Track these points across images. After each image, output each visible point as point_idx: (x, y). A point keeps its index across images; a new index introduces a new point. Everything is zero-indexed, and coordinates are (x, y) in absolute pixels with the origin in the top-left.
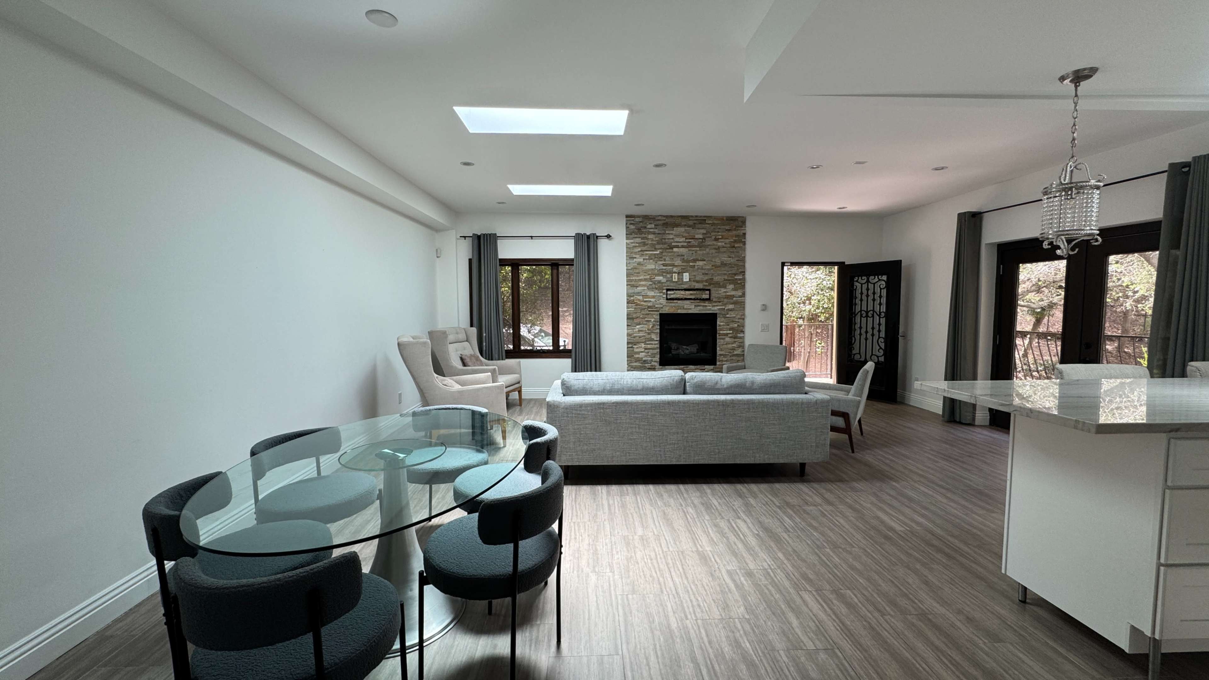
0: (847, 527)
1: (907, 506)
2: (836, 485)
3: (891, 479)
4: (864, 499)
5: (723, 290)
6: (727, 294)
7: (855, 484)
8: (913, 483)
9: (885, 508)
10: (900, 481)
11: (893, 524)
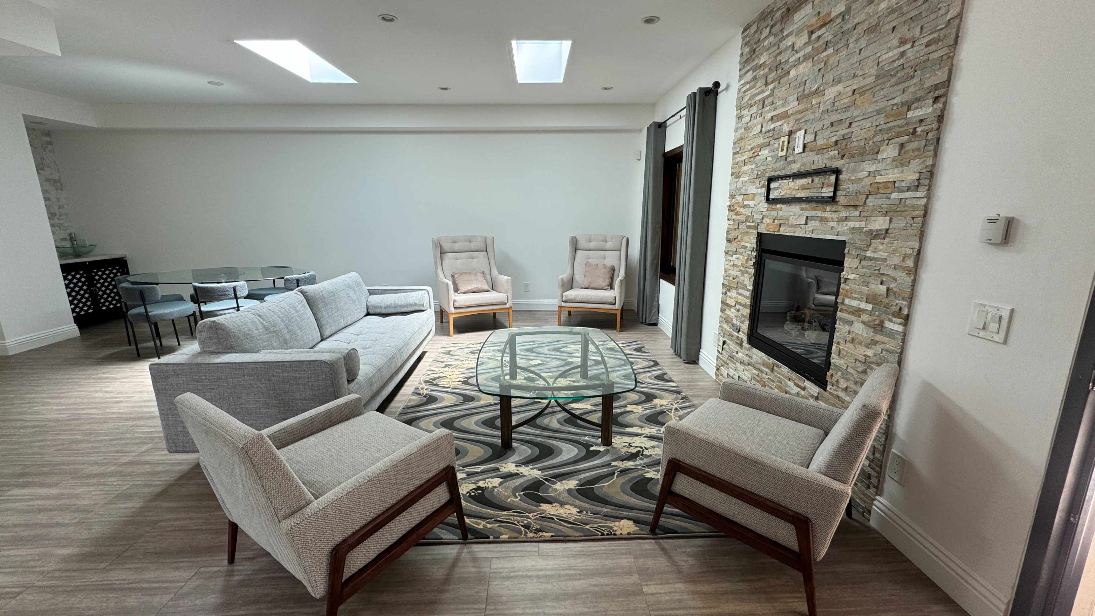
0: (80, 458)
1: (15, 526)
2: (162, 485)
3: (84, 557)
4: (93, 493)
5: (869, 167)
6: (879, 179)
7: (136, 504)
8: (29, 579)
9: (52, 502)
10: (59, 566)
11: (25, 491)
